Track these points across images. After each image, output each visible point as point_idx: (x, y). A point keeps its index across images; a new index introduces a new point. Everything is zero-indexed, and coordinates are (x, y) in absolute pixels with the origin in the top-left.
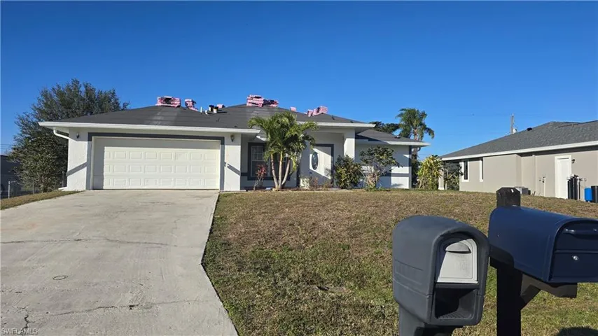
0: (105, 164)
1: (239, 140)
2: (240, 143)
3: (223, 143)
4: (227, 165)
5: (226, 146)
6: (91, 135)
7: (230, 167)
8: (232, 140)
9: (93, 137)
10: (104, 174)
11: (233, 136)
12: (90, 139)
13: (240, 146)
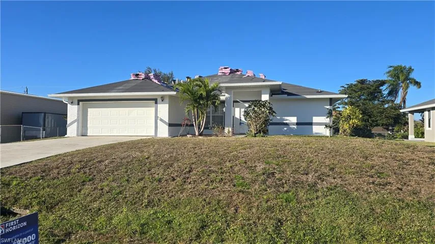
0: (88, 119)
1: (167, 100)
2: (168, 102)
3: (156, 103)
4: (159, 118)
5: (159, 105)
6: (79, 101)
7: (161, 120)
8: (162, 101)
9: (80, 103)
10: (88, 126)
11: (163, 98)
12: (78, 104)
13: (168, 105)
